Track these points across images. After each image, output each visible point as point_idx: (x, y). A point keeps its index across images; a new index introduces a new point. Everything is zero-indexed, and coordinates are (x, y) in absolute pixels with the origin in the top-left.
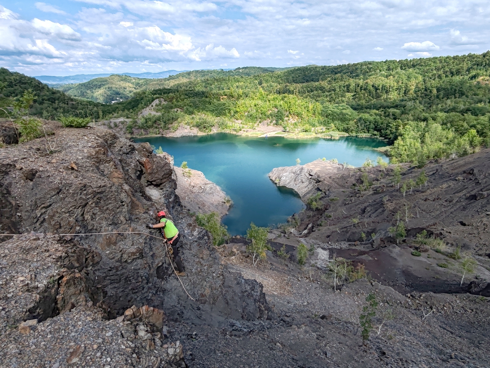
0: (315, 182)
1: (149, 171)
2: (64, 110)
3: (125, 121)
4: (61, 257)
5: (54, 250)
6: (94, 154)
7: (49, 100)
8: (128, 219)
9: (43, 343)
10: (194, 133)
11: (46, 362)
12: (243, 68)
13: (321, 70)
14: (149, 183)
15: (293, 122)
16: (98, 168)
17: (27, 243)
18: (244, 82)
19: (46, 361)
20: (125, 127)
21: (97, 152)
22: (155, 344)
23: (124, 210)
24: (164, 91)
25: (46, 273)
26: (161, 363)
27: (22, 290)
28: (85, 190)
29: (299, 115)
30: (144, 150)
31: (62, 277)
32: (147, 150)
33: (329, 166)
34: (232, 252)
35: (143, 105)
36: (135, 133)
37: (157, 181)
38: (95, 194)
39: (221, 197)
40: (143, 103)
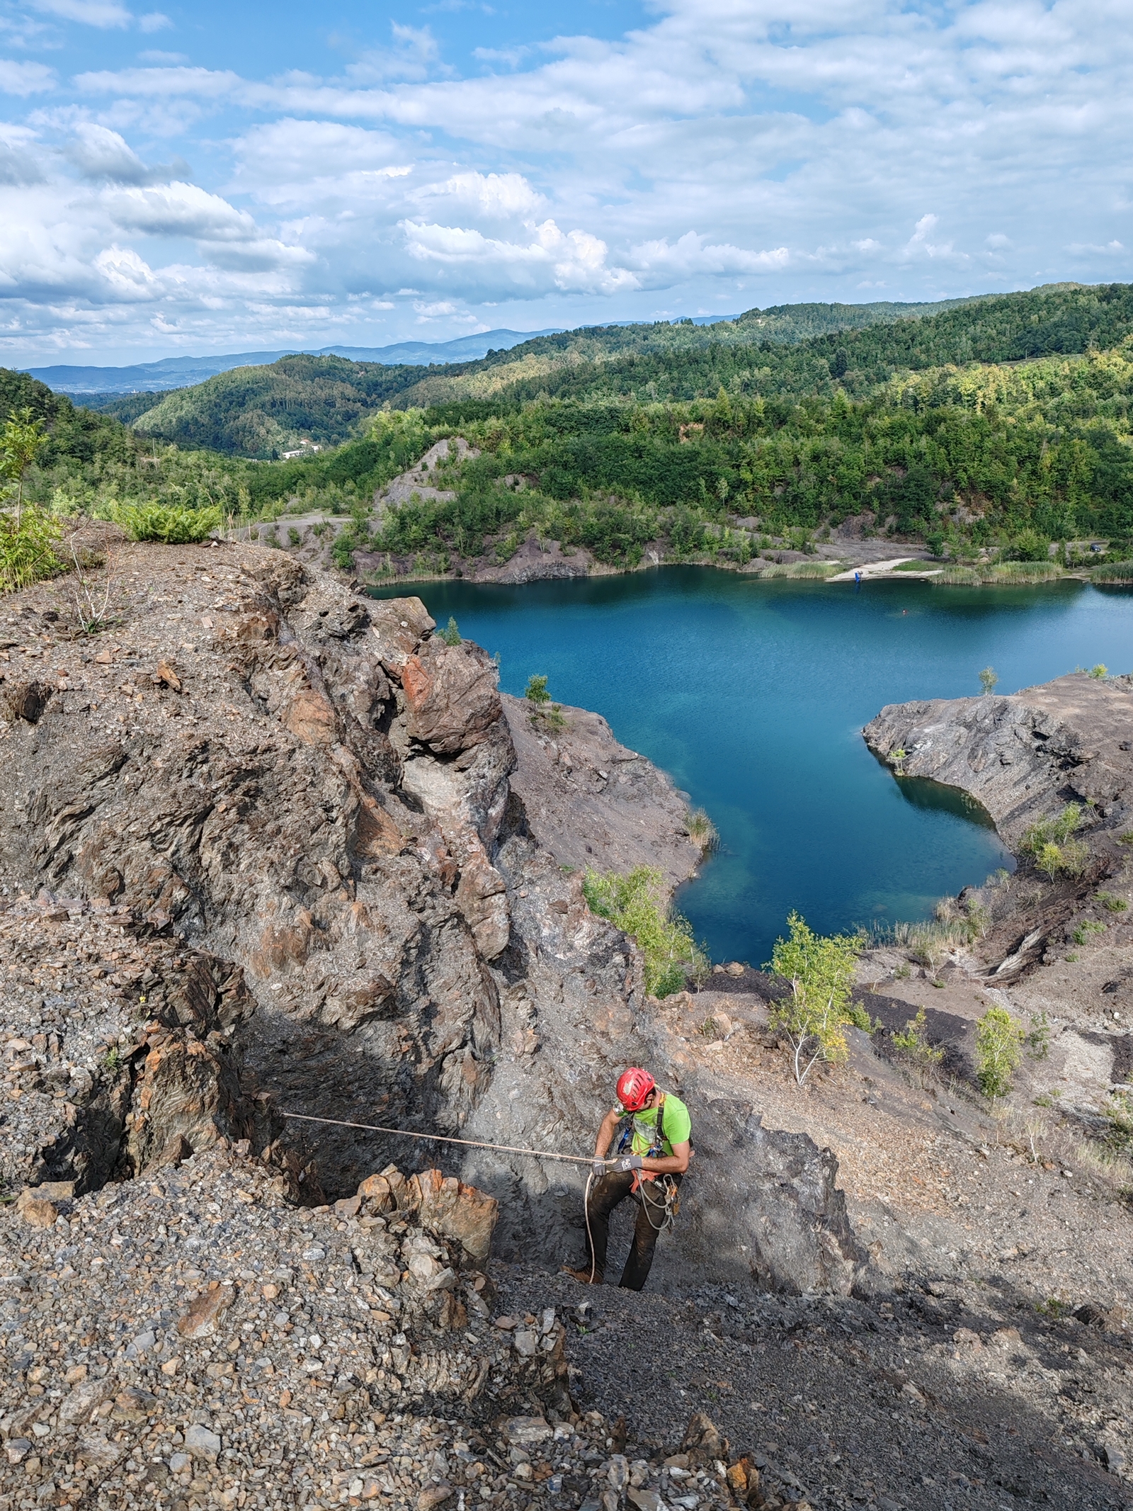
0: (1059, 762)
1: (418, 703)
2: (122, 489)
3: (328, 524)
4: (138, 983)
5: (115, 955)
6: (235, 635)
7: (72, 451)
8: (345, 872)
9: (98, 1261)
10: (575, 569)
11: (112, 1326)
12: (770, 312)
13: (1096, 303)
14: (416, 747)
15: (970, 519)
16: (247, 684)
17: (31, 926)
18: (774, 368)
19: (110, 1322)
20: (326, 547)
21: (245, 630)
22: (466, 1312)
23: (334, 838)
24: (468, 409)
25: (92, 1032)
26: (490, 1379)
27: (22, 1081)
28: (205, 761)
29: (994, 492)
30: (404, 624)
31: (144, 1051)
32: (412, 627)
33: (1121, 700)
34: (713, 1025)
35: (391, 463)
36: (360, 567)
37: (446, 741)
38: (240, 775)
39: (671, 812)
40: (392, 455)
